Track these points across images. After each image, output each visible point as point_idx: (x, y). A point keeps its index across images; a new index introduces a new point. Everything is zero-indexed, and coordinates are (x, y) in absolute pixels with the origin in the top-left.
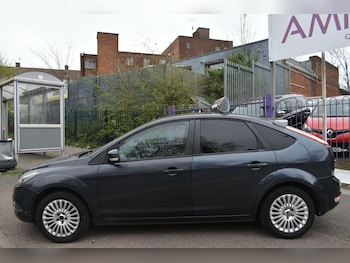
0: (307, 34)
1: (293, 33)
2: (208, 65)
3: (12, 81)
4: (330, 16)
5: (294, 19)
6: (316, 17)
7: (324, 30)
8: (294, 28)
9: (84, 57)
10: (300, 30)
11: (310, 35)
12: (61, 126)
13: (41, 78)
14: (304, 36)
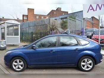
0: (95, 10)
1: (91, 10)
2: (62, 19)
3: (5, 23)
4: (102, 5)
5: (91, 6)
6: (98, 5)
7: (100, 9)
8: (91, 8)
9: (23, 16)
10: (93, 9)
11: (96, 10)
12: (19, 36)
13: (13, 22)
14: (94, 11)
